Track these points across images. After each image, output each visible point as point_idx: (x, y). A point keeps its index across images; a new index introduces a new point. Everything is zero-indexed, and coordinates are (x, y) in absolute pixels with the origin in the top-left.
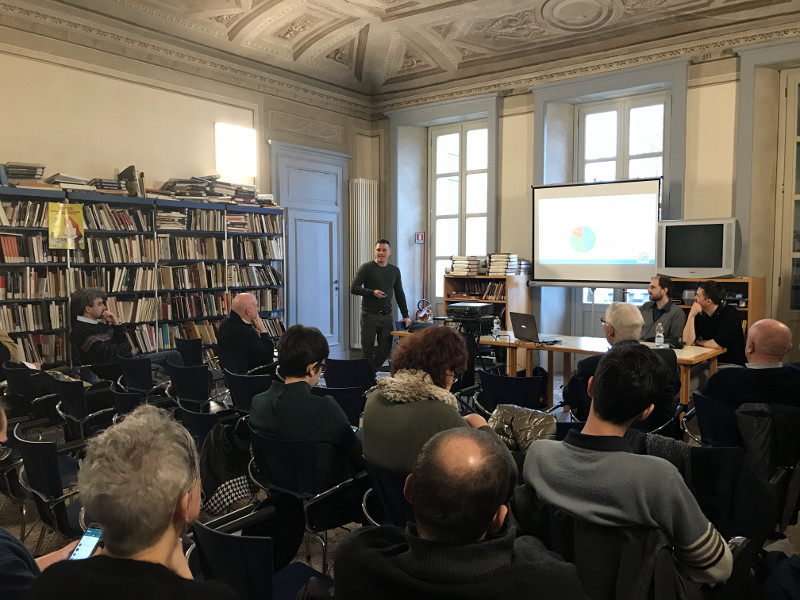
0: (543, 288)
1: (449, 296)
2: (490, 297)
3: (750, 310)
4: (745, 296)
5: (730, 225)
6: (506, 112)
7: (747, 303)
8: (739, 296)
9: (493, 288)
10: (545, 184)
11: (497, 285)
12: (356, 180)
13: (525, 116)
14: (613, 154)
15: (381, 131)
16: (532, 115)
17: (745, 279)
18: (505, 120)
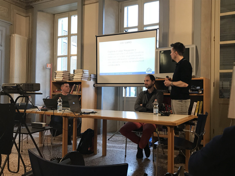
0: (103, 88)
1: (54, 92)
2: (74, 92)
3: (204, 95)
4: (202, 87)
5: (193, 48)
6: (86, 3)
7: (203, 91)
8: (198, 88)
9: (76, 87)
10: (104, 34)
11: (77, 86)
12: (13, 35)
13: (95, 4)
14: (136, 25)
15: (30, 14)
16: (98, 3)
17: (201, 78)
18: (86, 6)
